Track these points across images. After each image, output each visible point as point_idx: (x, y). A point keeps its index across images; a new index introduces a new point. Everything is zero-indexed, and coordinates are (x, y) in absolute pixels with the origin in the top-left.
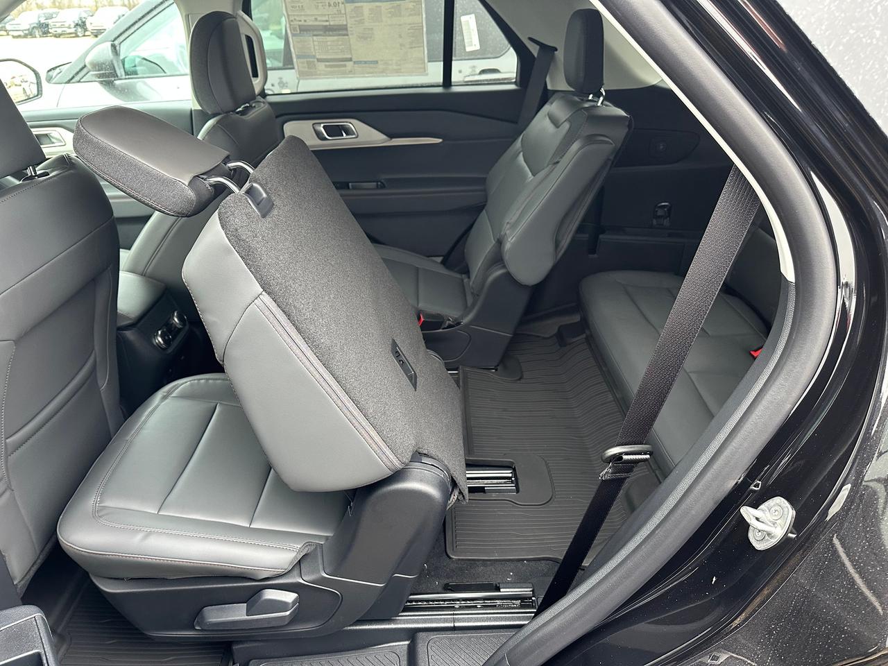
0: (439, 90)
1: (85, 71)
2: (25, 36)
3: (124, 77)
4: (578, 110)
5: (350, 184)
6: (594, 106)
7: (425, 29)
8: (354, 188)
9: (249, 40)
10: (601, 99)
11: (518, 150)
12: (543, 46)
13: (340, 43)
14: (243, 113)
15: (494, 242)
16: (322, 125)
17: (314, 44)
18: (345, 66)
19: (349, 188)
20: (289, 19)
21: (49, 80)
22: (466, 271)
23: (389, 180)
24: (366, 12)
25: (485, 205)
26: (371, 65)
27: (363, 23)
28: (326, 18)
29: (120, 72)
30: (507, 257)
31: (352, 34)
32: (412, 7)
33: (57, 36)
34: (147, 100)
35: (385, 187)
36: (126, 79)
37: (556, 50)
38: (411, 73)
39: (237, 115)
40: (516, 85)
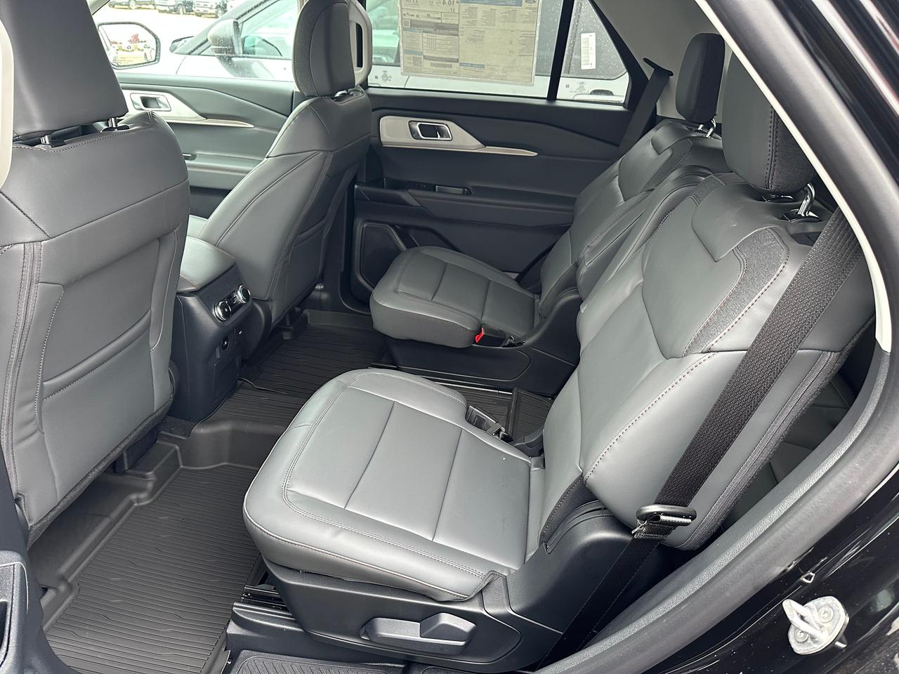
0: (543, 102)
1: (206, 45)
2: (170, 12)
3: (241, 55)
4: (684, 139)
5: (437, 187)
6: (702, 137)
7: (537, 39)
8: (440, 191)
9: (359, 28)
10: (711, 130)
11: (615, 172)
12: (658, 69)
13: (449, 42)
14: (339, 99)
15: (571, 265)
16: (419, 124)
17: (423, 40)
18: (451, 66)
19: (435, 190)
20: (401, 12)
21: (172, 50)
22: (539, 292)
23: (476, 188)
24: (480, 14)
25: (570, 226)
26: (477, 69)
27: (475, 25)
28: (439, 16)
29: (238, 50)
30: (580, 282)
31: (462, 35)
32: (528, 14)
33: (199, 15)
34: (256, 77)
35: (471, 194)
36: (243, 57)
37: (672, 74)
38: (515, 82)
39: (333, 101)
40: (624, 107)
